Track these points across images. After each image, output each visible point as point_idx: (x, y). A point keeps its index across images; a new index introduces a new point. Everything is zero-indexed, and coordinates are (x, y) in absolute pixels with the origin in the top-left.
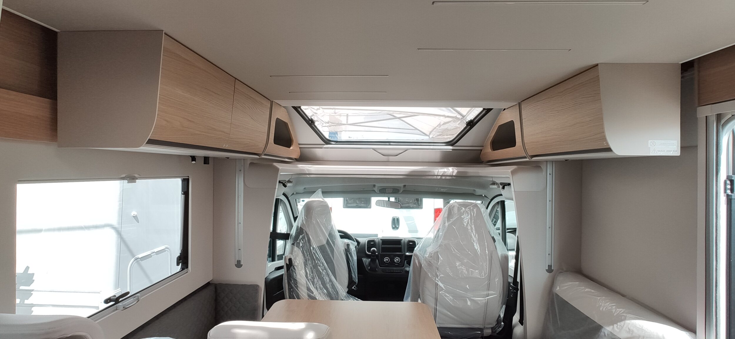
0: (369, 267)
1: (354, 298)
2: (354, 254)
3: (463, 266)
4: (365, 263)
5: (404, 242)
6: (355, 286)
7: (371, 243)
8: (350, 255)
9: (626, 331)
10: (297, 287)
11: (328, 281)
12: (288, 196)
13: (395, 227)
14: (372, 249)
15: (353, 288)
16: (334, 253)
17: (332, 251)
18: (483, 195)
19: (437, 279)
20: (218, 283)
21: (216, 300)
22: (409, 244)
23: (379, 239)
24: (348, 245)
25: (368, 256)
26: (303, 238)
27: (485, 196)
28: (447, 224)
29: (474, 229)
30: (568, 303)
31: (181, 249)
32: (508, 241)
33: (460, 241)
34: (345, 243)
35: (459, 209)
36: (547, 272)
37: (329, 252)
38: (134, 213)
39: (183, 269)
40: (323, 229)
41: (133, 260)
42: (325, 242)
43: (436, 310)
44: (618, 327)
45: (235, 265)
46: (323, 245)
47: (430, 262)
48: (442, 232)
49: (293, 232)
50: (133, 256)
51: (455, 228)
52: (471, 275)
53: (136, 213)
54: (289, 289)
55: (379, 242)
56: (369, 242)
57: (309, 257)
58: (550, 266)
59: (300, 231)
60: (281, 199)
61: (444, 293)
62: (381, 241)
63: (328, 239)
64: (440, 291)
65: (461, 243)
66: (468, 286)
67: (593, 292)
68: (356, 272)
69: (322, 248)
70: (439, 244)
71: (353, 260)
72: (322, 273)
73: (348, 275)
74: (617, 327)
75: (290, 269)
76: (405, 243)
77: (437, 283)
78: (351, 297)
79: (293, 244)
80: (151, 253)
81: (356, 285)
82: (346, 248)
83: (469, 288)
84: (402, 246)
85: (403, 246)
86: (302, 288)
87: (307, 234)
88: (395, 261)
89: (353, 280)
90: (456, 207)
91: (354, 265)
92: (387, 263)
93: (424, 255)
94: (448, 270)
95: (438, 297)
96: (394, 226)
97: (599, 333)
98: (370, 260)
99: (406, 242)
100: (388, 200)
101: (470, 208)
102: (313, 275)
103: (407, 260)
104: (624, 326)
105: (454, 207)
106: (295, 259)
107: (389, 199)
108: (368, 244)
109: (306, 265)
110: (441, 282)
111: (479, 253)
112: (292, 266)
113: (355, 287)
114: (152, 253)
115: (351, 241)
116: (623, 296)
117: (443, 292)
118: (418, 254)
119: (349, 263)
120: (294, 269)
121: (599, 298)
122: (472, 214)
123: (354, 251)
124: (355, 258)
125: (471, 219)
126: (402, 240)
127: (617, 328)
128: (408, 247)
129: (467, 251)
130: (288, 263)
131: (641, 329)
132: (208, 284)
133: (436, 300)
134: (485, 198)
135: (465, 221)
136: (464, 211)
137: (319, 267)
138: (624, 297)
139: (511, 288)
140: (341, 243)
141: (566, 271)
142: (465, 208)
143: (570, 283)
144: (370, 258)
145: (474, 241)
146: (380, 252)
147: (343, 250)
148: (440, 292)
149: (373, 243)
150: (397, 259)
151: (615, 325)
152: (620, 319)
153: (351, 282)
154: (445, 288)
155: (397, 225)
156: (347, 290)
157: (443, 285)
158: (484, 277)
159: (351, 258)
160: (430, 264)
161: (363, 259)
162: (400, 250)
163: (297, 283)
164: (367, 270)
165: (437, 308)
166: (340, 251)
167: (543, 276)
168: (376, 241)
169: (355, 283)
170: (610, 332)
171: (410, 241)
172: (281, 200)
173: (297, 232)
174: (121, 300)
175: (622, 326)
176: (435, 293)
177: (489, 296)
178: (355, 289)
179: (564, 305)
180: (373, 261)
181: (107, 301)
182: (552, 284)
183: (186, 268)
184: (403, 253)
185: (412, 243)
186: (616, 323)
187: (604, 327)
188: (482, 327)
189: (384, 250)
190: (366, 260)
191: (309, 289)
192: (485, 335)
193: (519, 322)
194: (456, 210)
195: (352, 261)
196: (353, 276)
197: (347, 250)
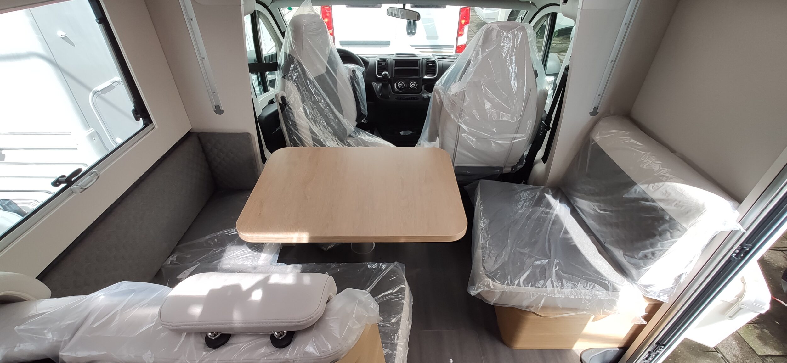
0: (380, 94)
1: (364, 132)
2: (361, 82)
3: (494, 109)
4: (376, 88)
5: (422, 63)
6: (364, 119)
7: (382, 64)
8: (357, 84)
9: (662, 192)
10: (297, 130)
11: (333, 118)
12: (268, 5)
13: (411, 32)
14: (384, 73)
15: (363, 121)
16: (337, 82)
17: (334, 81)
18: (531, 2)
19: (460, 121)
20: (200, 131)
21: (204, 151)
22: (428, 65)
23: (392, 59)
24: (354, 72)
25: (378, 80)
26: (295, 68)
27: (533, 4)
28: (480, 57)
29: (514, 61)
30: (605, 153)
31: (133, 100)
32: (549, 63)
33: (495, 80)
34: (350, 69)
35: (499, 35)
36: (590, 116)
37: (330, 83)
38: (60, 33)
39: (146, 125)
40: (318, 54)
41: (91, 94)
42: (323, 71)
43: (455, 151)
44: (655, 187)
45: (215, 111)
46: (322, 75)
47: (453, 101)
48: (473, 67)
49: (281, 60)
50: (90, 90)
51: (490, 62)
52: (501, 119)
53: (63, 33)
54: (288, 132)
55: (391, 62)
56: (380, 62)
57: (306, 92)
58: (596, 109)
59: (290, 59)
60: (257, 10)
61: (467, 135)
62: (394, 62)
63: (327, 67)
64: (463, 133)
65: (496, 81)
66: (495, 129)
67: (638, 145)
68: (365, 103)
69: (320, 79)
70: (468, 81)
71: (360, 90)
72: (325, 110)
73: (356, 108)
74: (653, 186)
75: (285, 110)
76: (424, 64)
77: (460, 125)
78: (361, 131)
79: (284, 77)
80: (111, 83)
81: (366, 117)
82: (352, 76)
83: (496, 132)
84: (419, 68)
85: (420, 66)
86: (305, 131)
87: (300, 64)
88: (411, 86)
89: (362, 113)
90: (495, 30)
91: (362, 95)
92: (401, 89)
93: (446, 92)
94: (475, 112)
95: (459, 139)
96: (409, 31)
97: (630, 189)
98: (381, 84)
99: (424, 62)
100: (402, 7)
101: (513, 33)
102: (314, 112)
103: (425, 85)
104: (661, 187)
105: (493, 29)
106: (289, 96)
107: (404, 6)
108: (379, 65)
109: (303, 101)
110: (464, 124)
111: (515, 92)
112: (287, 106)
113: (366, 120)
114: (113, 83)
115: (357, 66)
116: (672, 151)
117: (465, 134)
118: (440, 90)
119: (357, 94)
120: (290, 108)
121: (643, 153)
122: (515, 40)
123: (361, 78)
124: (363, 87)
125: (512, 47)
126: (419, 60)
127: (652, 188)
128: (427, 68)
129: (502, 91)
130: (281, 102)
131: (681, 193)
132: (189, 135)
133: (457, 141)
134: (533, 6)
135: (504, 51)
136: (505, 37)
137: (320, 103)
138: (672, 153)
139: (541, 126)
140: (345, 69)
141: (614, 114)
142: (508, 32)
143: (614, 131)
144: (381, 83)
145: (511, 77)
146: (393, 76)
147: (348, 78)
148: (463, 135)
149: (384, 64)
150: (413, 84)
151: (651, 185)
152: (659, 179)
153: (360, 115)
154: (468, 130)
155: (413, 30)
156: (356, 124)
157: (466, 128)
158: (515, 121)
159: (358, 87)
160: (453, 104)
161: (373, 83)
162: (416, 72)
163: (296, 125)
164: (378, 97)
165: (457, 149)
166: (344, 79)
167: (584, 118)
168: (388, 61)
169: (365, 116)
170: (643, 190)
171: (429, 61)
172: (259, 12)
173: (286, 61)
174: (73, 179)
175: (660, 187)
176: (457, 136)
177: (517, 139)
178: (365, 122)
179: (599, 153)
180: (384, 86)
181: (56, 183)
182: (592, 128)
183: (151, 124)
184: (420, 77)
185: (431, 64)
186: (654, 183)
187: (638, 184)
188: (502, 166)
189: (398, 72)
190: (376, 85)
191: (312, 132)
192: (504, 172)
193: (541, 160)
194: (494, 34)
195: (359, 92)
196: (362, 108)
197: (353, 79)
